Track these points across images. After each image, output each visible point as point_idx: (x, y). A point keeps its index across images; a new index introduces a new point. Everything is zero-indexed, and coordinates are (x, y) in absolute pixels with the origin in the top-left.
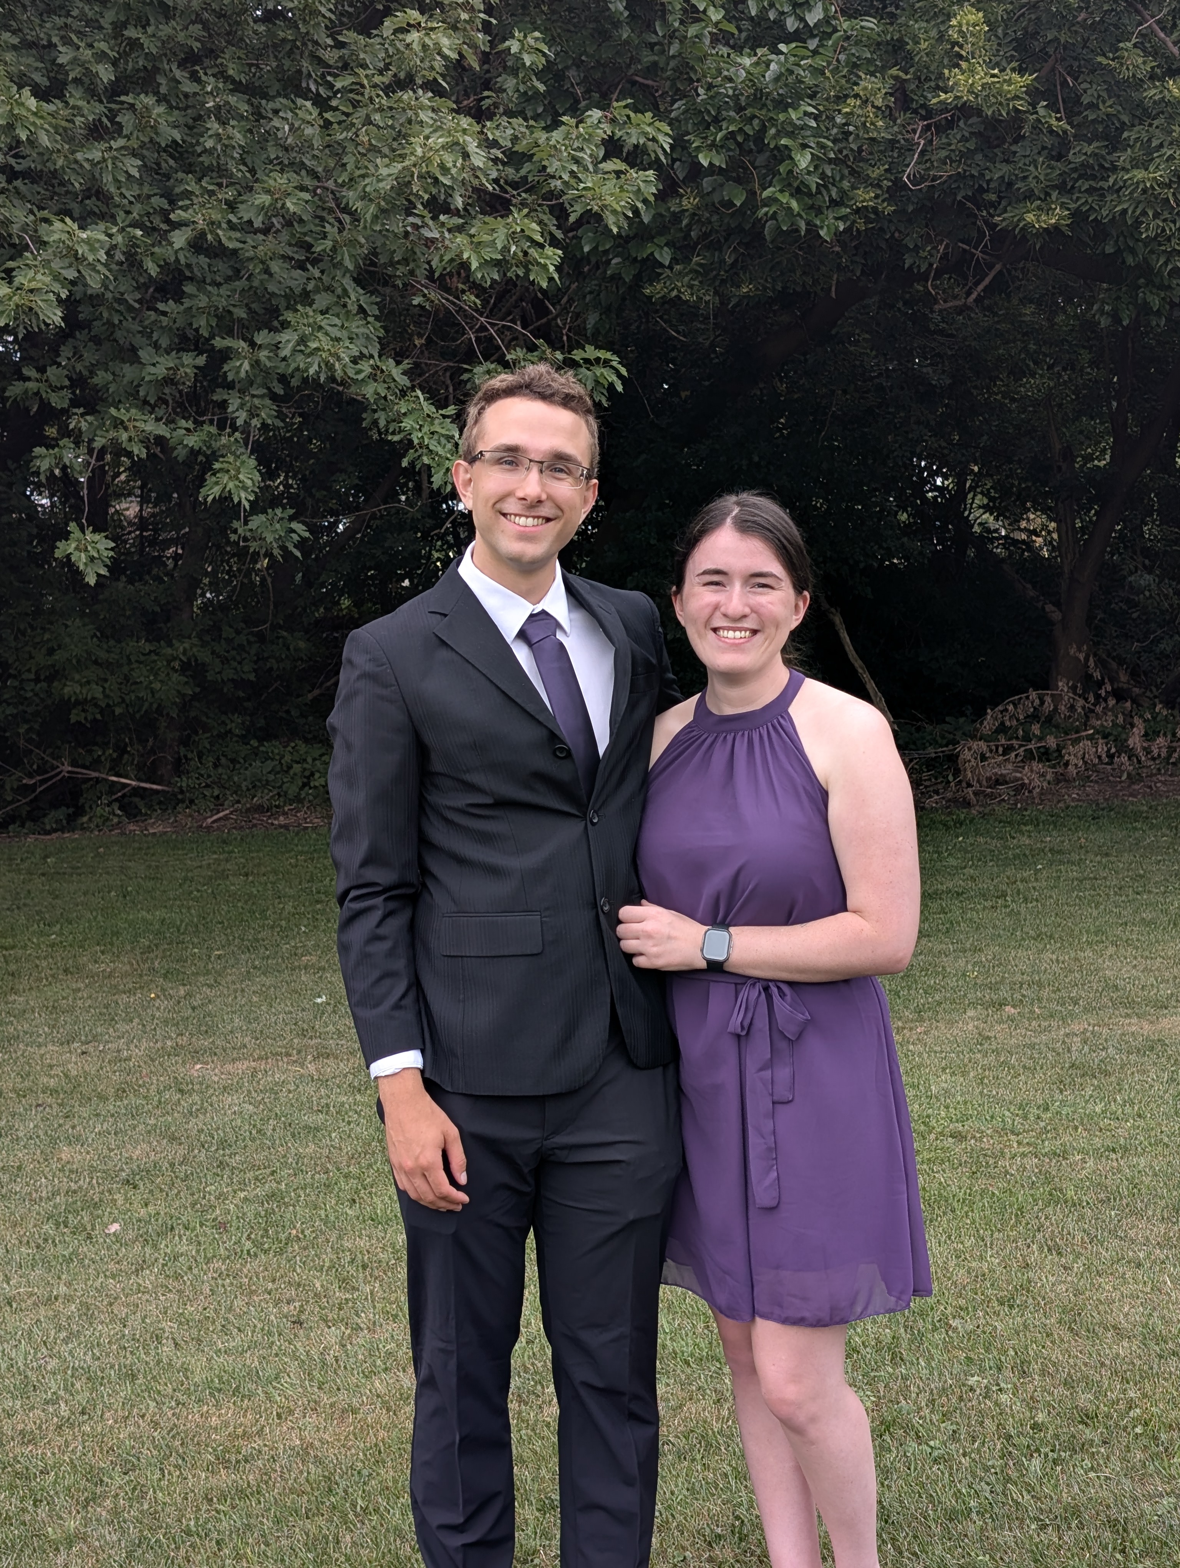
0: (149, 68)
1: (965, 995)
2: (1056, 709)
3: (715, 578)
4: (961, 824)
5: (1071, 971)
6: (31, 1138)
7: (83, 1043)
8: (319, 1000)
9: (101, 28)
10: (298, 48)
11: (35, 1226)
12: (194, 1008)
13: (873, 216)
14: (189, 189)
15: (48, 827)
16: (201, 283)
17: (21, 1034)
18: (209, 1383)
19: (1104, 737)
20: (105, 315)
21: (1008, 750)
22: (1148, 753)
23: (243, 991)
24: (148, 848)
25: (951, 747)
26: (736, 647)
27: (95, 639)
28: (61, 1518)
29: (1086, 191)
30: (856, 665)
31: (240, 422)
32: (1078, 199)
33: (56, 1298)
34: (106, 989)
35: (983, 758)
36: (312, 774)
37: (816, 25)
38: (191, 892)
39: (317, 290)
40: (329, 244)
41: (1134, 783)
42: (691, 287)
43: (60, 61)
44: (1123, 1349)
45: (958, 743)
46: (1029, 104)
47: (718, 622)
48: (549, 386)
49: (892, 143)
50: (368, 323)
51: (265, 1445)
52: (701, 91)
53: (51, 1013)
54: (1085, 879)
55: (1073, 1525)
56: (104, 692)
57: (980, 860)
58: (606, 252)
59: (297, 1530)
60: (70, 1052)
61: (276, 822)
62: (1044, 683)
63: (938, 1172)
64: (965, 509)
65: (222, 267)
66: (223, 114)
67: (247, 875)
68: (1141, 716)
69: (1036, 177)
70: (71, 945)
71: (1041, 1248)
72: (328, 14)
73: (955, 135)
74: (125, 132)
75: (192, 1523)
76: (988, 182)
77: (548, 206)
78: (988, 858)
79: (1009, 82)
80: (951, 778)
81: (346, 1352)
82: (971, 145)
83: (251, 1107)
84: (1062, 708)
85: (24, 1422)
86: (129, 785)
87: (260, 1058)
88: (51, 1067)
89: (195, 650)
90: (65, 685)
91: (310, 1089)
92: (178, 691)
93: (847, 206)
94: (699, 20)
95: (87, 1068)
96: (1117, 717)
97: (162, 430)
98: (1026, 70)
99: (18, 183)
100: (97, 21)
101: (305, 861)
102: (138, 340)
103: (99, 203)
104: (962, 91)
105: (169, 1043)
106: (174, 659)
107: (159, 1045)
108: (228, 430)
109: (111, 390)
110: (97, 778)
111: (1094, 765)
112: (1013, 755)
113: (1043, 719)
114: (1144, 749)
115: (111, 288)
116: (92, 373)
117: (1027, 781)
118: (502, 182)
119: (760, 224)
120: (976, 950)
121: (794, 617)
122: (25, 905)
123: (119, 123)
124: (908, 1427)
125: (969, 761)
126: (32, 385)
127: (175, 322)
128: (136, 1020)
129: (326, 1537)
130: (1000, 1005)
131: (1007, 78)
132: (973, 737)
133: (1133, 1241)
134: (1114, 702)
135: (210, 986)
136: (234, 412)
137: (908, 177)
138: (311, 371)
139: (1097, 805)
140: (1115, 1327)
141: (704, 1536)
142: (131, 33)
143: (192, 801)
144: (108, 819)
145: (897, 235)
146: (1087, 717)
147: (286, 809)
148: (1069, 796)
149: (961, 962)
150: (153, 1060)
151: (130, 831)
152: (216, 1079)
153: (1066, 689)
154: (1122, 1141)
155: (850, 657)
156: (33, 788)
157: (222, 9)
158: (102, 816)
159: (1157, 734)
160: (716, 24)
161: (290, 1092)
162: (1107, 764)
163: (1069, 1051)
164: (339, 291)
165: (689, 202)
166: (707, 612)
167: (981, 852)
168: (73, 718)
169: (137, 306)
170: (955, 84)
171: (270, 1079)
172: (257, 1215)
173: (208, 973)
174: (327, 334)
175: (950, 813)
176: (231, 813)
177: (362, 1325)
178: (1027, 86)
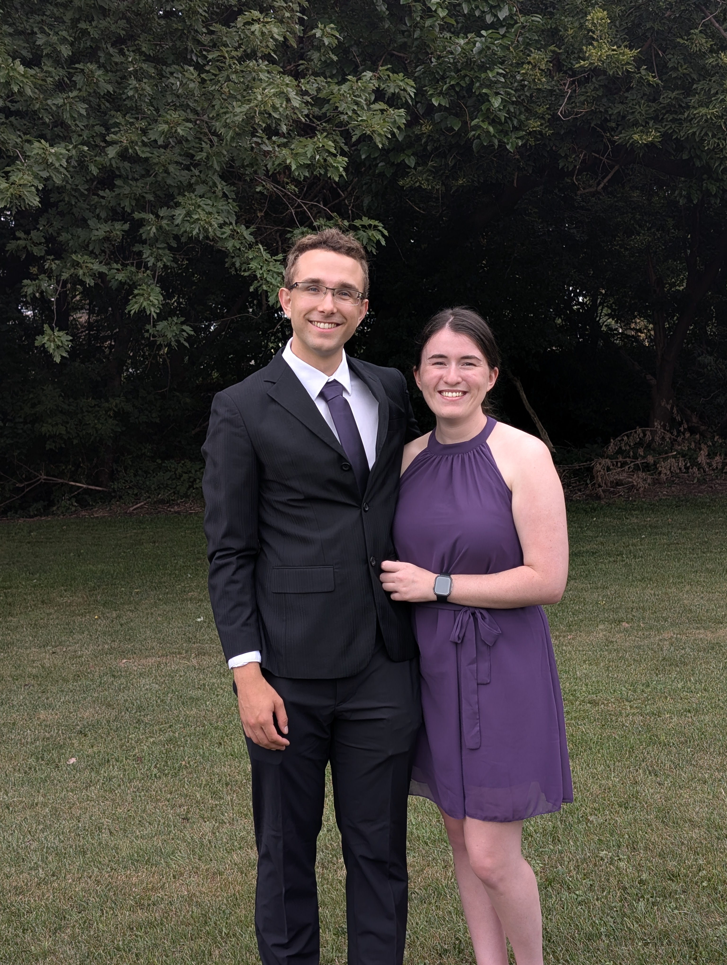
0: (94, 47)
1: (598, 615)
2: (653, 439)
3: (440, 360)
4: (595, 510)
5: (663, 601)
6: (21, 705)
7: (53, 647)
8: (199, 620)
9: (64, 22)
10: (185, 34)
11: (23, 760)
12: (122, 625)
13: (539, 137)
14: (118, 121)
15: (32, 514)
16: (125, 179)
17: (15, 641)
18: (131, 857)
19: (683, 457)
20: (67, 199)
21: (623, 464)
22: (710, 466)
23: (152, 614)
24: (94, 526)
25: (588, 463)
26: (453, 402)
27: (61, 398)
28: (40, 940)
29: (671, 120)
30: (530, 412)
31: (150, 264)
32: (666, 125)
33: (37, 805)
34: (67, 613)
35: (609, 469)
36: (195, 480)
37: (504, 19)
38: (120, 553)
39: (197, 183)
40: (204, 155)
41: (701, 485)
42: (428, 180)
43: (38, 43)
44: (695, 834)
45: (593, 460)
46: (636, 67)
47: (442, 387)
48: (338, 242)
49: (551, 92)
50: (229, 203)
51: (166, 895)
52: (433, 60)
53: (34, 628)
54: (671, 544)
55: (665, 943)
56: (66, 430)
57: (607, 532)
58: (375, 159)
59: (186, 947)
60: (45, 652)
61: (172, 510)
62: (646, 423)
63: (581, 725)
64: (597, 316)
65: (139, 169)
66: (139, 75)
67: (154, 542)
68: (706, 444)
69: (640, 112)
70: (46, 586)
71: (644, 771)
72: (204, 14)
73: (590, 87)
74: (78, 87)
75: (121, 943)
76: (610, 116)
77: (339, 131)
78: (612, 531)
79: (623, 54)
80: (588, 482)
81: (216, 837)
82: (600, 93)
83: (157, 686)
84: (657, 439)
85: (16, 881)
86: (82, 487)
87: (163, 655)
88: (33, 661)
89: (122, 404)
90: (42, 426)
91: (194, 675)
92: (112, 430)
93: (523, 131)
94: (432, 16)
95: (55, 662)
96: (691, 444)
97: (104, 269)
98: (633, 47)
99: (12, 119)
100: (62, 18)
101: (191, 534)
102: (87, 214)
103: (63, 130)
104: (594, 59)
105: (106, 646)
106: (110, 409)
107: (100, 648)
108: (143, 269)
109: (70, 245)
110: (62, 483)
111: (677, 474)
112: (627, 467)
113: (645, 445)
114: (708, 463)
115: (70, 182)
116: (59, 234)
117: (635, 484)
118: (311, 116)
119: (469, 142)
120: (604, 588)
121: (489, 383)
122: (17, 561)
123: (74, 81)
124: (563, 883)
125: (600, 471)
126: (21, 243)
127: (110, 203)
128: (86, 632)
129: (203, 952)
130: (619, 622)
131: (622, 51)
132: (602, 457)
133: (701, 767)
134: (689, 435)
135: (132, 611)
136: (146, 258)
137: (561, 113)
138: (194, 233)
139: (679, 498)
140: (690, 821)
141: (437, 950)
142: (83, 25)
143: (120, 497)
144: (69, 508)
145: (554, 148)
146: (673, 445)
147: (179, 501)
148: (662, 492)
149: (595, 595)
150: (96, 657)
151: (83, 516)
152: (135, 668)
153: (659, 427)
154: (694, 706)
155: (526, 407)
156: (23, 489)
157: (138, 11)
158: (65, 506)
159: (715, 454)
160: (443, 19)
161: (181, 676)
162: (684, 473)
163: (662, 650)
164: (211, 183)
165: (426, 128)
166: (435, 381)
167: (607, 527)
168: (48, 447)
169: (86, 193)
170: (590, 55)
171: (168, 668)
172: (161, 752)
173: (130, 603)
174: (203, 210)
175: (588, 503)
176: (145, 504)
177: (225, 821)
178: (634, 57)
